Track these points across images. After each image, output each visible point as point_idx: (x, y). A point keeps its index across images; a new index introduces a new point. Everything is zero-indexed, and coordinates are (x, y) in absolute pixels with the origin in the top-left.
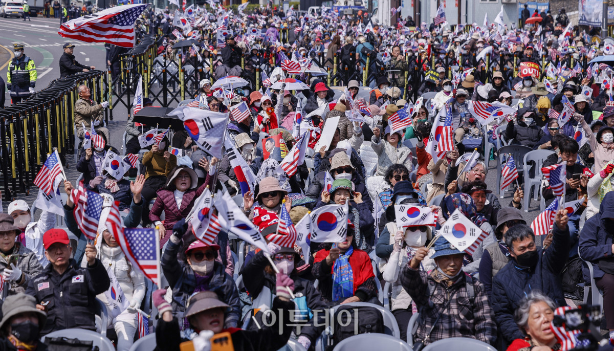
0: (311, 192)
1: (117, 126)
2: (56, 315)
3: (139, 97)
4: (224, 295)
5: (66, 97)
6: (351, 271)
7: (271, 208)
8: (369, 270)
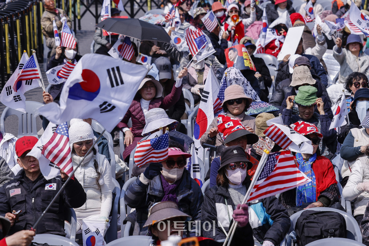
0: (275, 100)
1: (85, 35)
2: (27, 220)
3: (107, 7)
4: (190, 202)
5: (35, 7)
6: (314, 177)
7: (236, 115)
8: (331, 177)
